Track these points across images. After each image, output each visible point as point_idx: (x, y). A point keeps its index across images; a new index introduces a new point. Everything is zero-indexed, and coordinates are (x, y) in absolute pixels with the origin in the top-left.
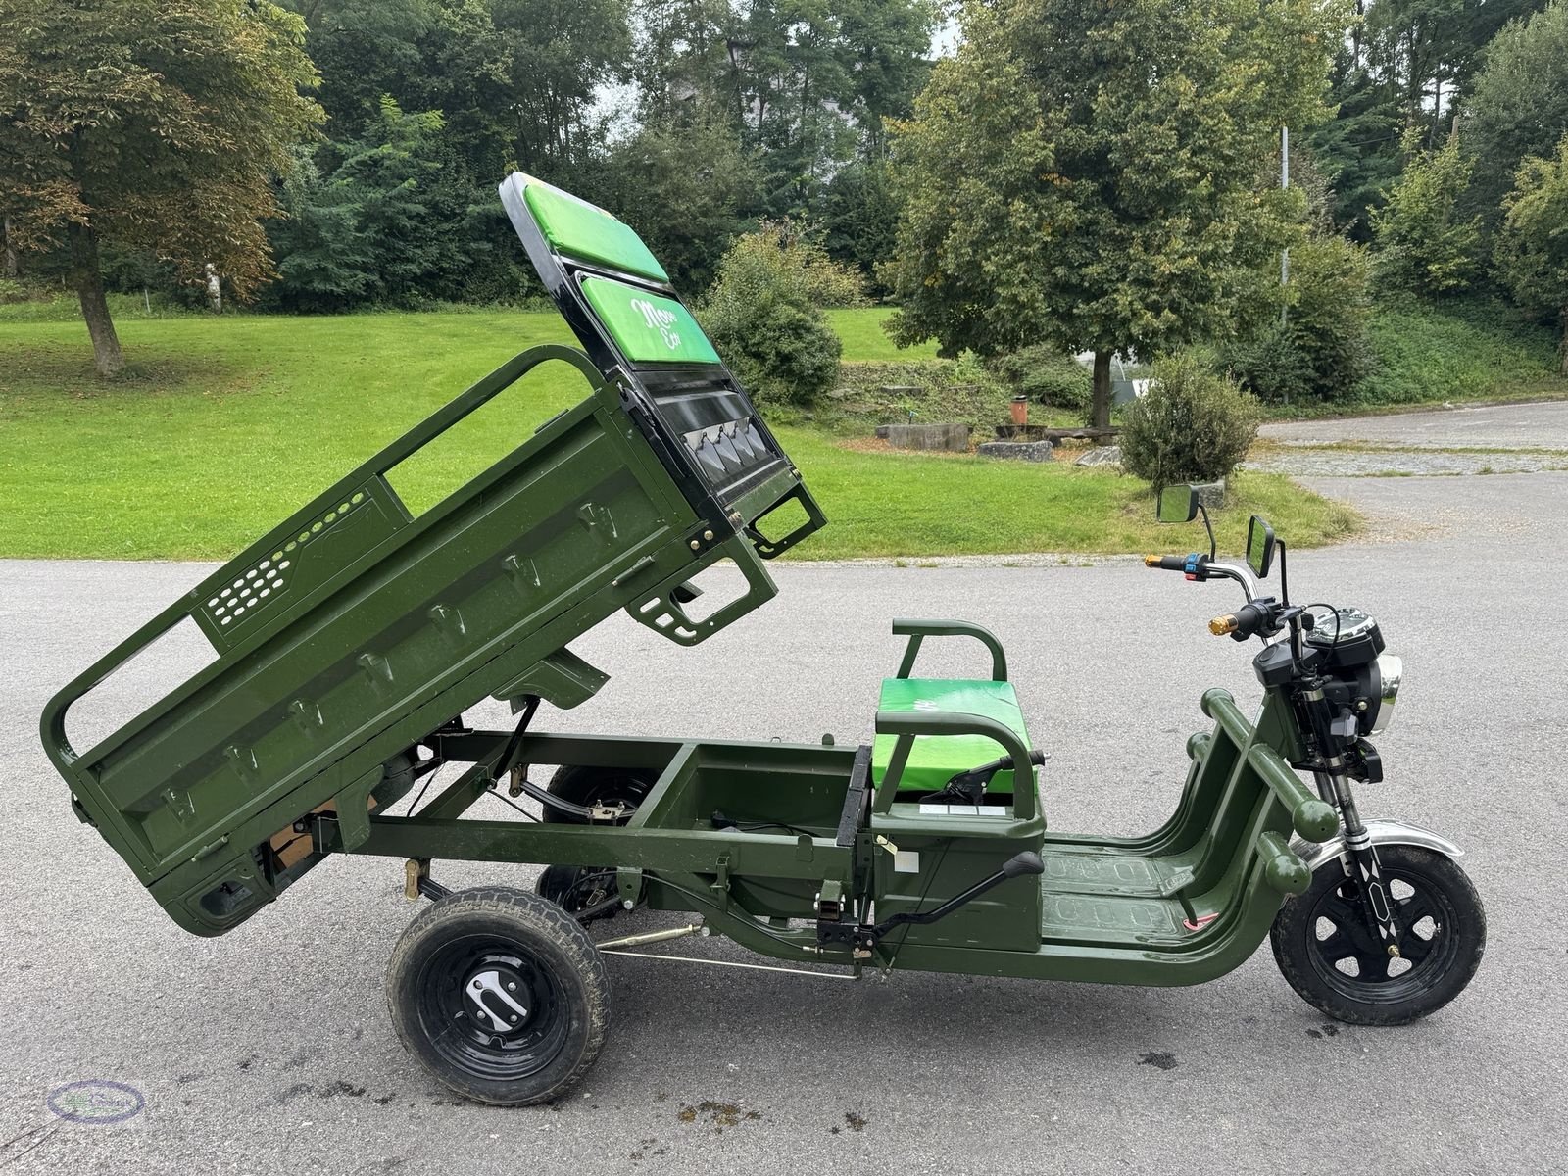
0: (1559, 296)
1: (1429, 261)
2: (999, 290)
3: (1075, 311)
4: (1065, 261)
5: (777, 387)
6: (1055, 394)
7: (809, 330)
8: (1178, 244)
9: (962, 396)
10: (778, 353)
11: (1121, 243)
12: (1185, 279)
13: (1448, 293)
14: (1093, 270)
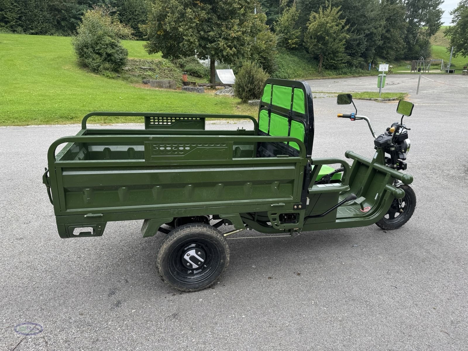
0: (319, 51)
1: (289, 39)
2: (184, 37)
3: (207, 46)
4: (203, 30)
5: (107, 65)
6: (194, 73)
7: (116, 46)
8: (236, 27)
9: (166, 72)
10: (106, 53)
11: (219, 26)
12: (238, 39)
13: (293, 49)
14: (212, 33)
